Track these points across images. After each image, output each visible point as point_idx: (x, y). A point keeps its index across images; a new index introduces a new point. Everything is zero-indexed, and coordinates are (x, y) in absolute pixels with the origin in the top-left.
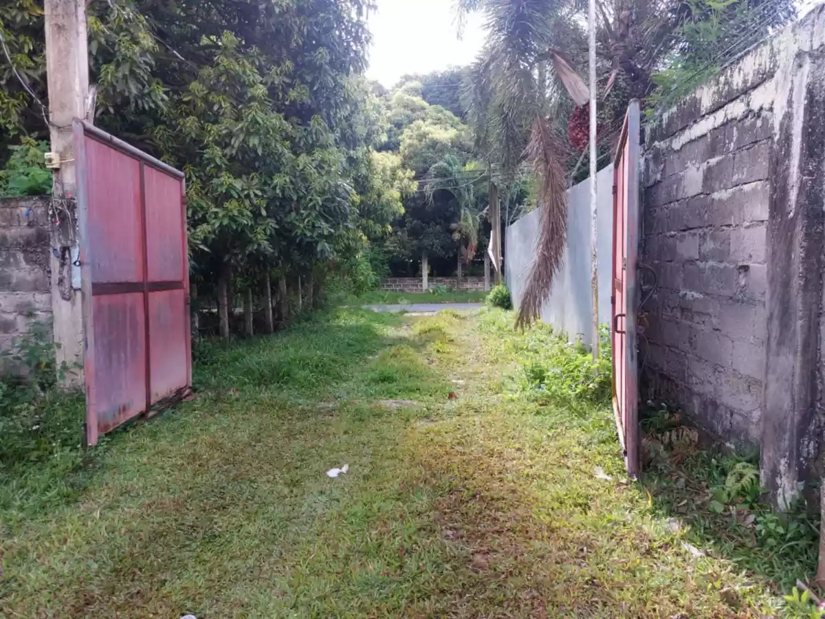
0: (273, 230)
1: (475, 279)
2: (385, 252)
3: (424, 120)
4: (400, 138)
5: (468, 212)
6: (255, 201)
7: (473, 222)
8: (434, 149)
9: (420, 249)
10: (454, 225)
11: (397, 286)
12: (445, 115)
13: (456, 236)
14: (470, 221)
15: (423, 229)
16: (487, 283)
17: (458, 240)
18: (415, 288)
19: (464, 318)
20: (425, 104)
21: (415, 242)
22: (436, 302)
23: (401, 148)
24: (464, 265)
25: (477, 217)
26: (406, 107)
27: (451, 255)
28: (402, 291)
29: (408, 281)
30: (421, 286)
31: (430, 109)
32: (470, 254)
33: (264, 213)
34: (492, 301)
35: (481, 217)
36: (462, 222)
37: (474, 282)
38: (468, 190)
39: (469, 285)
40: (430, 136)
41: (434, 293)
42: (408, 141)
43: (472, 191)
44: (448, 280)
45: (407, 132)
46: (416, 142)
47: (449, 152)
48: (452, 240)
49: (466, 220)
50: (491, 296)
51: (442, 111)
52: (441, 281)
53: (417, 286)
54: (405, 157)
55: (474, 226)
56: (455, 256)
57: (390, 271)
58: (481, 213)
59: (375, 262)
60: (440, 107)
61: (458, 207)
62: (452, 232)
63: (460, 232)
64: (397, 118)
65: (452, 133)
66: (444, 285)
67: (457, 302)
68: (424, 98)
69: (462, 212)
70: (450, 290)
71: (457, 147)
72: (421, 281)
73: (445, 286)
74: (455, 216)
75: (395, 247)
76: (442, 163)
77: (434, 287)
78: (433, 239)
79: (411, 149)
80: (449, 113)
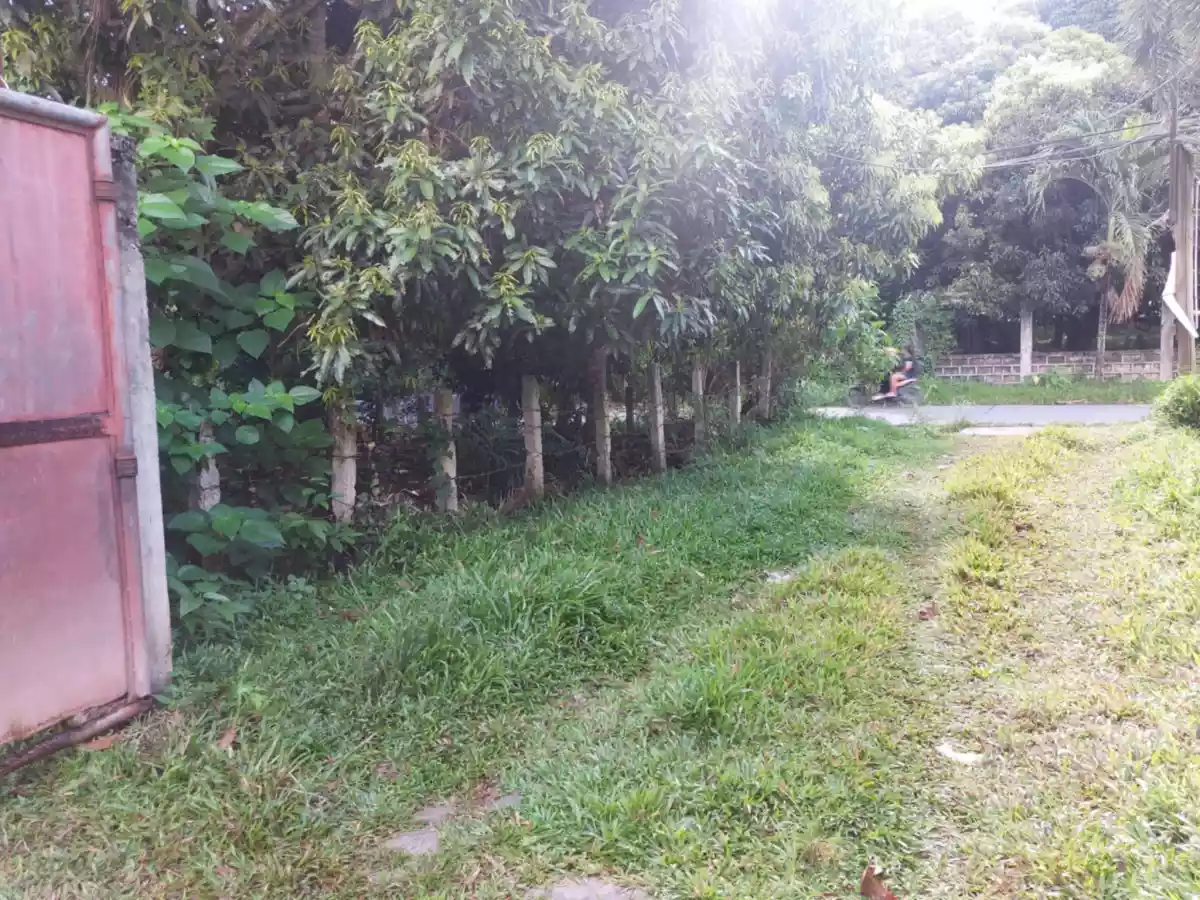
0: (543, 272)
1: (1138, 355)
2: (946, 308)
3: (1037, 55)
4: (987, 96)
5: (1123, 220)
6: (491, 206)
7: (1136, 240)
8: (1054, 104)
9: (1017, 298)
10: (1090, 250)
11: (968, 369)
12: (1083, 42)
13: (1097, 271)
14: (1129, 238)
15: (1025, 260)
16: (1166, 365)
17: (1099, 279)
18: (1004, 373)
19: (1094, 449)
20: (1046, 28)
21: (1006, 287)
22: (1046, 402)
23: (987, 114)
24: (1113, 329)
25: (1146, 232)
26: (1002, 39)
27: (1085, 309)
28: (976, 379)
29: (990, 360)
30: (1018, 369)
31: (1054, 37)
32: (1126, 305)
33: (509, 232)
34: (1166, 409)
35: (1155, 230)
36: (1110, 243)
37: (1137, 362)
38: (1126, 176)
39: (1125, 368)
40: (1047, 81)
41: (1043, 382)
42: (1001, 98)
43: (1134, 176)
44: (1077, 358)
45: (1001, 82)
46: (1016, 98)
47: (1087, 105)
48: (1089, 280)
49: (1119, 235)
50: (1166, 398)
51: (1078, 37)
52: (1061, 360)
53: (1008, 369)
54: (993, 130)
55: (1137, 248)
56: (1094, 312)
57: (955, 343)
58: (1156, 222)
59: (925, 327)
60: (1075, 29)
61: (1103, 212)
62: (1086, 262)
63: (1104, 262)
64: (983, 62)
65: (1095, 71)
66: (1065, 368)
67: (1091, 401)
68: (1044, 19)
69: (1112, 221)
70: (1079, 378)
71: (1106, 95)
72: (1018, 360)
73: (1070, 370)
74: (1096, 230)
75: (964, 298)
76: (1070, 130)
77: (1042, 371)
78: (1046, 281)
79: (1008, 112)
80: (1095, 38)
